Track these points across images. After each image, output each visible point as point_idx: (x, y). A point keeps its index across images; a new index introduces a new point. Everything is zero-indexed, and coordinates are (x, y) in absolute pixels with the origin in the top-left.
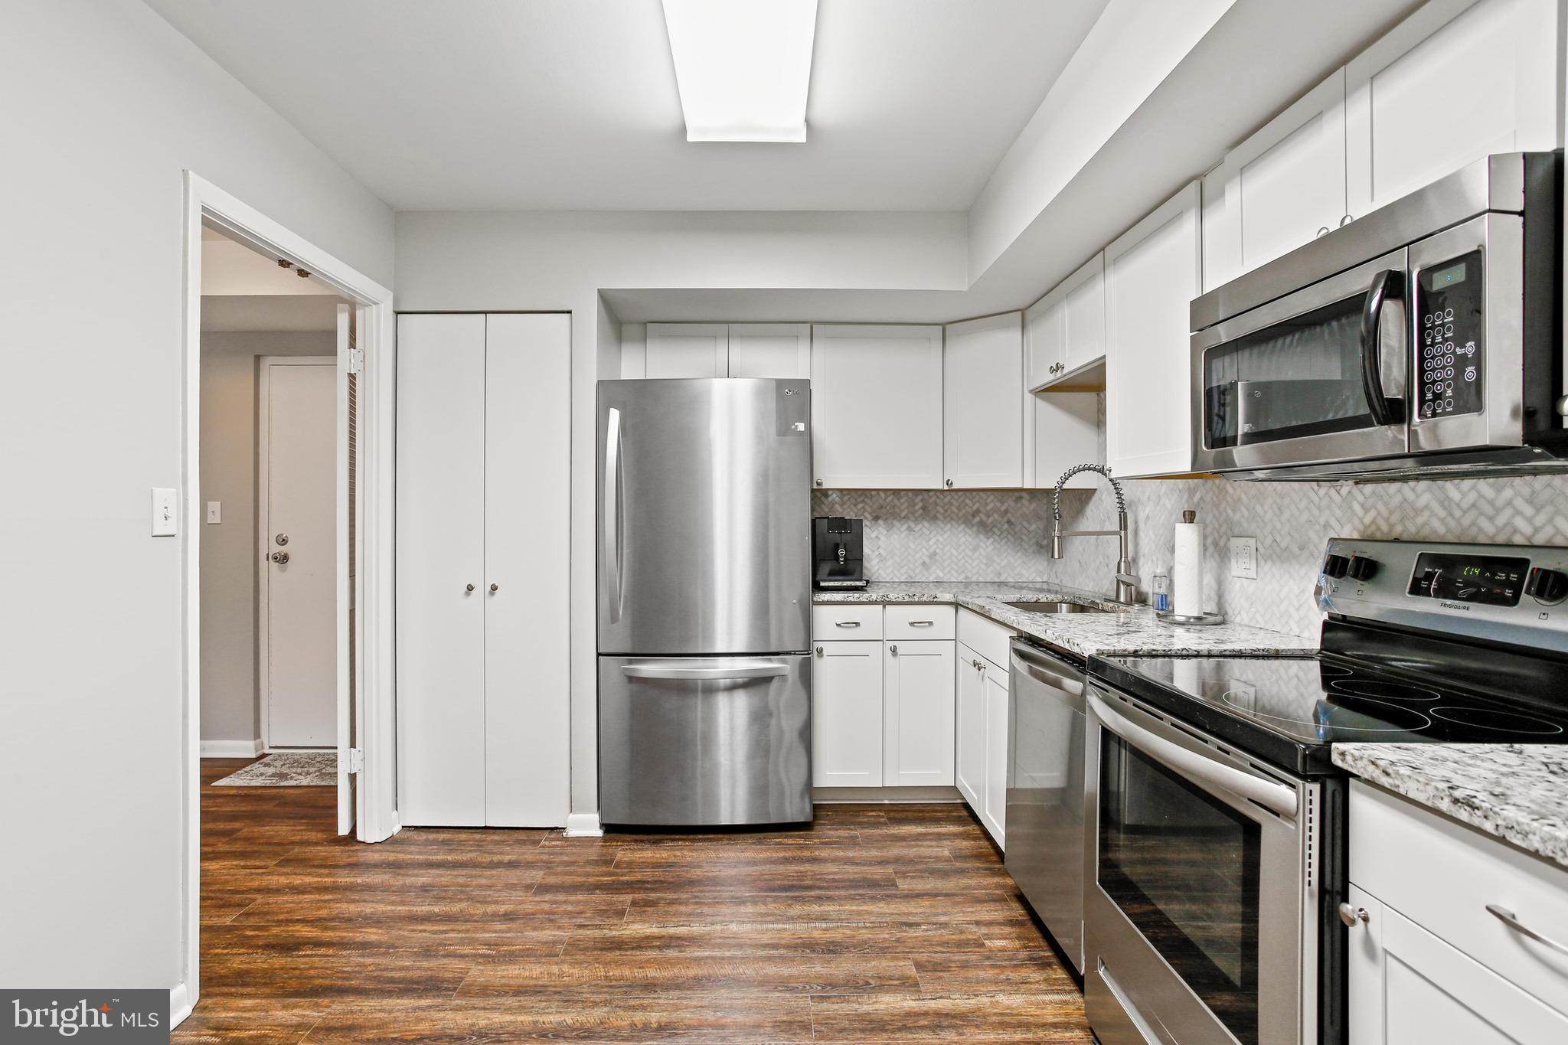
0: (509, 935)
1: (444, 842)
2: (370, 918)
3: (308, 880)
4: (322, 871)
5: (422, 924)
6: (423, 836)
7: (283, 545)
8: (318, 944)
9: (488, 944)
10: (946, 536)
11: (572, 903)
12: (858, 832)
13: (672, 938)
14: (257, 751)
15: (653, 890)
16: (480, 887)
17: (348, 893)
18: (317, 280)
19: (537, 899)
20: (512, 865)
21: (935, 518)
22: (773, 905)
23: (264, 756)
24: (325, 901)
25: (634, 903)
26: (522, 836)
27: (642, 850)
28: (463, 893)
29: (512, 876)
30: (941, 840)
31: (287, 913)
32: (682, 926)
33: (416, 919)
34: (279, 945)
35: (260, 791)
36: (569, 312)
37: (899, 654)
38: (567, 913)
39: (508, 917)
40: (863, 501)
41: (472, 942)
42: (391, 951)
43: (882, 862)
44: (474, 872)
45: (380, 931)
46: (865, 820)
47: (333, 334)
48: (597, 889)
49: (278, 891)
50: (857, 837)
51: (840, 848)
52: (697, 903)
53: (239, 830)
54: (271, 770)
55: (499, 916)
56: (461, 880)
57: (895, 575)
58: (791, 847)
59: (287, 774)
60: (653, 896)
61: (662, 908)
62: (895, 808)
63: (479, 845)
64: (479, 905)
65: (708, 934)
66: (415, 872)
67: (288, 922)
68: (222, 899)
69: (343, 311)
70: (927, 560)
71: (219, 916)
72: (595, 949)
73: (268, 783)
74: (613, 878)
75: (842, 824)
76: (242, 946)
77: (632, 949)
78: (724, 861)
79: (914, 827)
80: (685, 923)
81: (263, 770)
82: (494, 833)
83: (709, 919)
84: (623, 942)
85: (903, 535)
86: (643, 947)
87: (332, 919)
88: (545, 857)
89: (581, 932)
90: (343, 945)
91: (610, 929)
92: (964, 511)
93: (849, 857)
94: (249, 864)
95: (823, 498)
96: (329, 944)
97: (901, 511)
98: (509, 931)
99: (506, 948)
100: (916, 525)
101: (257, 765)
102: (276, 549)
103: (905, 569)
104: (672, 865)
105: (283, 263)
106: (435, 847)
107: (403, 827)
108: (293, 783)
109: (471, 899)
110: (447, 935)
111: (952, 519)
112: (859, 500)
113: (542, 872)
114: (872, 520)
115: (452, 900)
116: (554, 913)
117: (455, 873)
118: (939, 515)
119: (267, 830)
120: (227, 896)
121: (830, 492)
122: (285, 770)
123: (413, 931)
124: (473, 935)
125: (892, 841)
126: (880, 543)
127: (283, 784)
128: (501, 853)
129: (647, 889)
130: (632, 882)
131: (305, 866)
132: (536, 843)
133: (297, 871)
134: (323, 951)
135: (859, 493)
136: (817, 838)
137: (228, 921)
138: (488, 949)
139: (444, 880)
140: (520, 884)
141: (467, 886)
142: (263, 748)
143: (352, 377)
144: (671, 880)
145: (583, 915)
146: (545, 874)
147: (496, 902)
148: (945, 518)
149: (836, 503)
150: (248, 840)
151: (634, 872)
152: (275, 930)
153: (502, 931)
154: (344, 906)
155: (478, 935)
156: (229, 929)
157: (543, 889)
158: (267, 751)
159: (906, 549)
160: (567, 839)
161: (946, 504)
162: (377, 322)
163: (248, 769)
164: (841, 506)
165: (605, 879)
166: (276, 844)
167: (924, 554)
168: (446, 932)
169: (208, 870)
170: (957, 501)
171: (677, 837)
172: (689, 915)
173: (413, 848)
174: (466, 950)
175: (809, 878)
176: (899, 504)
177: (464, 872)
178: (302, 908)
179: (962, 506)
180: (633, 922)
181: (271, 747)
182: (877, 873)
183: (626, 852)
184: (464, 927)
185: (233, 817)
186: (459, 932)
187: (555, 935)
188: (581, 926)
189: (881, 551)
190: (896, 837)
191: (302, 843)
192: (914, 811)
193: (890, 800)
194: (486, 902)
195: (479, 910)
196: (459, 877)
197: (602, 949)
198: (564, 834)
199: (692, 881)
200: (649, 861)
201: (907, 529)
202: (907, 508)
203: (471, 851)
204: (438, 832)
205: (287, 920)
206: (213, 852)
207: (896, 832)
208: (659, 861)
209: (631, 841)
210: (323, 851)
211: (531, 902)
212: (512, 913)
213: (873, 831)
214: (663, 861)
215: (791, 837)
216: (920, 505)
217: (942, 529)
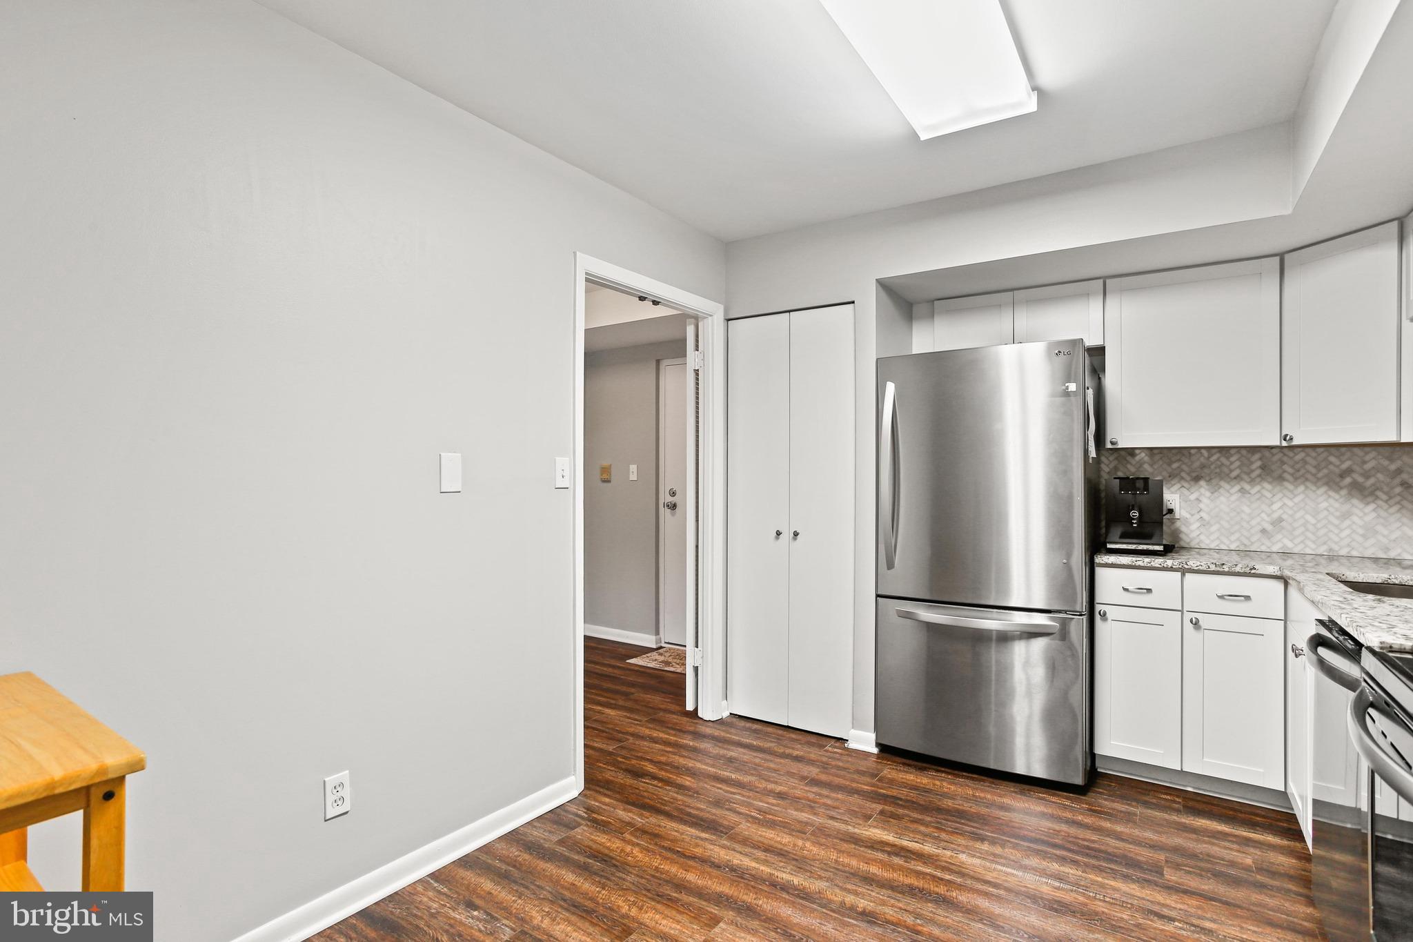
0: (776, 808)
1: (755, 731)
2: (690, 770)
3: (661, 735)
4: (671, 731)
5: (720, 784)
6: (742, 723)
7: (673, 496)
8: (654, 777)
9: (760, 810)
10: (1297, 500)
11: (832, 799)
12: (1138, 810)
13: (903, 849)
14: (656, 644)
15: (903, 807)
16: (769, 769)
17: (682, 750)
18: (664, 305)
19: (807, 788)
20: (798, 759)
21: (1281, 479)
22: (1010, 850)
23: (661, 648)
24: (667, 752)
25: (882, 813)
26: (813, 739)
27: (907, 772)
28: (755, 770)
29: (795, 767)
30: (1248, 846)
31: (644, 753)
32: (916, 842)
33: (718, 779)
34: (632, 771)
35: (652, 671)
36: (853, 302)
37: (1203, 627)
38: (825, 804)
39: (781, 796)
40: (1179, 460)
41: (749, 805)
42: (695, 795)
43: (1153, 846)
44: (768, 757)
45: (693, 781)
46: (1154, 801)
47: (683, 341)
48: (856, 793)
49: (642, 738)
50: (1136, 815)
51: (1109, 820)
52: (937, 828)
53: (633, 694)
54: (662, 658)
55: (774, 793)
56: (757, 761)
57: (1222, 542)
58: (1054, 805)
59: (670, 663)
60: (901, 811)
61: (904, 823)
62: (1199, 798)
63: (779, 739)
64: (763, 781)
65: (937, 856)
66: (729, 747)
67: (642, 759)
68: (612, 734)
69: (689, 324)
70: (1269, 527)
71: (607, 744)
72: (836, 838)
73: (657, 666)
74: (873, 788)
75: (1123, 798)
76: (614, 765)
77: (866, 847)
78: (979, 800)
79: (1215, 823)
80: (920, 841)
81: (657, 657)
82: (793, 733)
83: (943, 844)
84: (860, 839)
85: (1234, 498)
86: (874, 848)
87: (666, 764)
88: (824, 759)
89: (830, 822)
90: (667, 782)
91: (854, 827)
92: (1325, 471)
93: (1115, 831)
94: (632, 716)
95: (1129, 458)
96: (660, 780)
97: (1231, 471)
98: (778, 805)
99: (771, 817)
100: (1253, 487)
101: (655, 653)
102: (669, 499)
103: (1237, 535)
104: (928, 791)
105: (642, 299)
106: (748, 733)
107: (731, 714)
108: (672, 669)
109: (760, 776)
110: (734, 796)
111: (1307, 479)
112: (1173, 459)
113: (818, 770)
114: (1191, 480)
115: (746, 773)
116: (815, 802)
117: (755, 754)
118: (1286, 476)
119: (648, 697)
120: (615, 733)
121: (1137, 452)
122: (670, 660)
123: (714, 786)
124: (752, 801)
125: (1178, 829)
126: (1202, 506)
127: (666, 669)
128: (793, 749)
129: (898, 804)
130: (888, 795)
131: (662, 726)
132: (822, 747)
133: (657, 728)
134: (655, 782)
135: (1173, 451)
136: (1086, 804)
137: (611, 749)
138: (758, 814)
139: (746, 758)
140: (799, 774)
141: (760, 766)
142: (661, 642)
143: (697, 372)
144: (921, 803)
145: (837, 810)
146: (820, 772)
147: (776, 783)
148: (1296, 479)
149: (1145, 462)
150: (636, 701)
151: (892, 788)
152: (634, 762)
153: (773, 805)
154: (677, 757)
155: (755, 802)
156: (610, 754)
157: (814, 782)
158: (663, 645)
159: (1238, 513)
160: (847, 749)
161: (1297, 463)
162: (713, 329)
163: (649, 655)
164: (1151, 465)
165: (866, 787)
166: (651, 707)
167: (1263, 520)
168: (734, 793)
169: (610, 715)
170: (1315, 458)
171: (943, 769)
172: (926, 835)
173: (733, 730)
174: (743, 810)
175: (1060, 837)
176: (1227, 463)
177: (761, 756)
178: (652, 752)
179: (1323, 464)
180: (875, 827)
181: (665, 643)
182: (1144, 854)
183: (891, 771)
184: (748, 794)
185: (633, 685)
186: (743, 796)
187: (809, 819)
188: (832, 818)
189: (1202, 514)
190: (1186, 827)
191: (665, 710)
192: (1225, 808)
193: (1194, 788)
194: (769, 781)
195: (762, 785)
196: (757, 758)
197: (841, 840)
198: (846, 745)
199: (940, 809)
200: (909, 782)
201: (1239, 491)
202: (1239, 467)
203: (771, 742)
204: (753, 723)
205: (642, 757)
206: (615, 704)
207: (1187, 822)
208: (918, 785)
209: (900, 763)
210: (675, 718)
211: (801, 789)
212: (785, 793)
213: (1157, 813)
214: (922, 786)
215: (1059, 796)
216: (1259, 463)
217: (1291, 491)
